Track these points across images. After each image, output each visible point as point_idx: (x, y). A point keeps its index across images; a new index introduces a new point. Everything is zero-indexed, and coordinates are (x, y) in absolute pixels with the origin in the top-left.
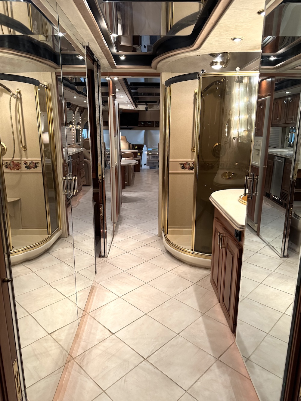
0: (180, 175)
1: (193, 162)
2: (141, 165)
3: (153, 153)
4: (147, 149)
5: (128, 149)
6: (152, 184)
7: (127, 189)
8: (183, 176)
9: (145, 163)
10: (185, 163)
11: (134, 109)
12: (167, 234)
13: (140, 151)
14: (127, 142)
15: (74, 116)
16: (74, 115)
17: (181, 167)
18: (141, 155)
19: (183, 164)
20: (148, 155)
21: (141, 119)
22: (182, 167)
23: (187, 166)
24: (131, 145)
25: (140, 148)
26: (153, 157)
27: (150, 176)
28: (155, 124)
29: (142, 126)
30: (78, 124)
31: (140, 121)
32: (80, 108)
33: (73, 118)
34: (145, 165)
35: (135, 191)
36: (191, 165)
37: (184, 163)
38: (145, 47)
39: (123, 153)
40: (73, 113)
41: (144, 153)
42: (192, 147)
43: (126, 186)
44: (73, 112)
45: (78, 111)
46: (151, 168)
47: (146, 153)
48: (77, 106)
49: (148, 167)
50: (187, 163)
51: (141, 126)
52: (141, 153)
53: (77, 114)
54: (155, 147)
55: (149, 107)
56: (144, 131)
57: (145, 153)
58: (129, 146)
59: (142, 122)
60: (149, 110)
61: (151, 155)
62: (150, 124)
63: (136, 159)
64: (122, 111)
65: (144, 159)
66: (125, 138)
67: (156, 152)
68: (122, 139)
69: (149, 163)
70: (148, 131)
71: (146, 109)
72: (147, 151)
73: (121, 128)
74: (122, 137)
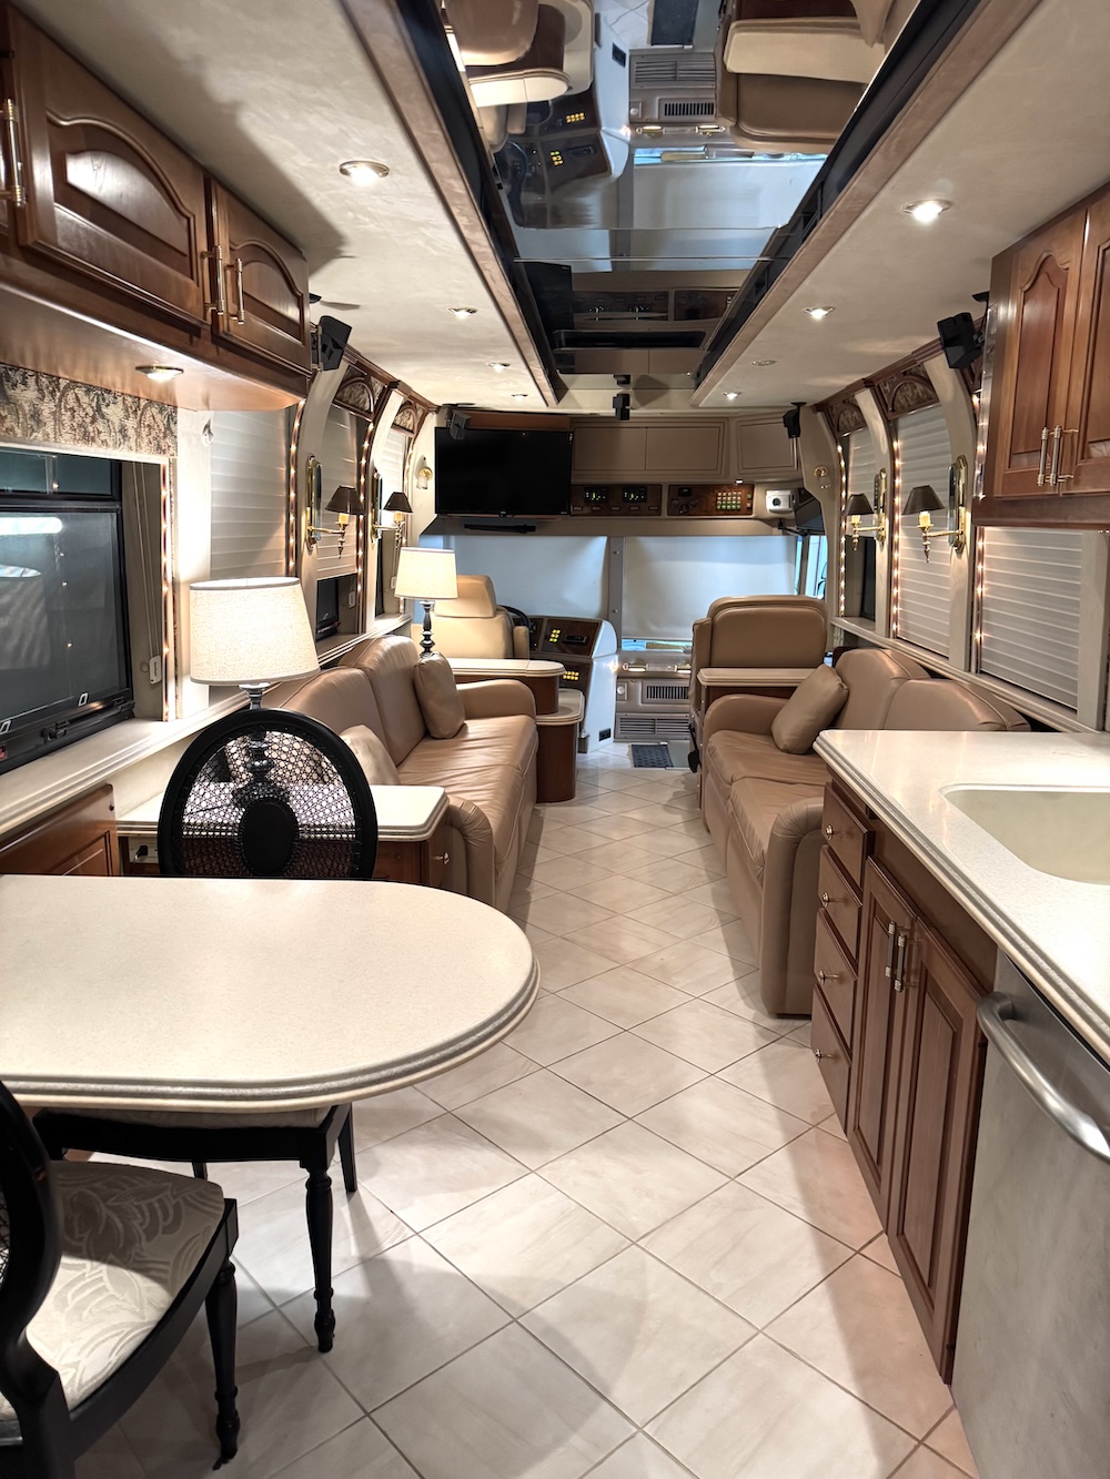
2: (583, 742)
3: (651, 668)
4: (619, 646)
5: (501, 653)
6: (664, 975)
9: (605, 728)
11: (543, 409)
13: (580, 659)
14: (498, 607)
18: (582, 686)
20: (622, 677)
21: (588, 471)
24: (522, 630)
25: (576, 639)
26: (653, 692)
28: (671, 500)
29: (594, 513)
31: (581, 481)
34: (604, 735)
38: (618, 55)
41: (604, 665)
46: (642, 758)
47: (613, 665)
49: (625, 752)
51: (586, 510)
52: (585, 670)
54: (665, 630)
55: (638, 398)
56: (602, 541)
57: (607, 671)
58: (511, 635)
59: (591, 488)
60: (636, 412)
61: (643, 677)
62: (638, 501)
63: (549, 720)
64: (468, 417)
65: (601, 705)
66: (484, 588)
67: (674, 661)
68: (463, 595)
69: (627, 724)
70: (628, 545)
71: (621, 405)
72: (617, 657)
73: (466, 526)
74: (467, 581)
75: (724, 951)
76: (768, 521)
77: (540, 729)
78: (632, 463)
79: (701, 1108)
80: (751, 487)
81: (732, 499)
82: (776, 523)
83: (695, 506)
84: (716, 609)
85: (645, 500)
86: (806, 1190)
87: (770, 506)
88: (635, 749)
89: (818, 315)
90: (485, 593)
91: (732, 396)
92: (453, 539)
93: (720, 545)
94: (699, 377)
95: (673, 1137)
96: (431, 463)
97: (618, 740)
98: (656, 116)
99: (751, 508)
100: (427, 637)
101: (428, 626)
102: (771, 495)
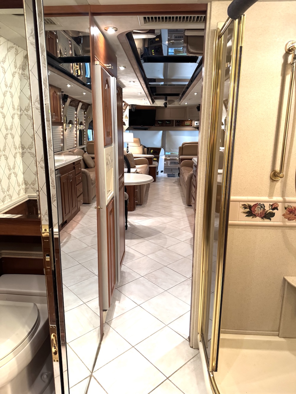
0: (241, 230)
1: (271, 204)
2: (158, 173)
3: (171, 158)
4: (165, 153)
5: (142, 153)
6: (171, 202)
7: (138, 210)
8: (248, 231)
9: (162, 170)
10: (255, 205)
11: (150, 105)
12: (216, 370)
13: (157, 156)
14: (141, 145)
15: (76, 114)
16: (76, 112)
17: (244, 213)
18: (158, 161)
19: (250, 207)
20: (165, 160)
21: (159, 117)
22: (247, 213)
23: (258, 211)
24: (146, 149)
25: (156, 151)
26: (171, 163)
27: (168, 187)
28: (175, 123)
29: (160, 126)
30: (81, 124)
31: (157, 119)
32: (84, 104)
33: (75, 116)
34: (162, 172)
35: (148, 214)
36: (267, 208)
37: (252, 204)
39: (135, 159)
40: (75, 110)
42: (273, 170)
43: (137, 205)
44: (75, 108)
45: (81, 108)
46: (169, 176)
48: (80, 101)
49: (166, 175)
50: (260, 205)
51: (158, 125)
52: (158, 158)
53: (80, 111)
54: (175, 150)
55: (169, 103)
56: (161, 132)
57: (162, 158)
58: (143, 150)
59: (160, 121)
60: (168, 106)
61: (169, 160)
62: (169, 123)
63: (151, 166)
64: (135, 107)
65: (161, 165)
66: (138, 140)
67: (176, 156)
68: (135, 142)
69: (166, 170)
70: (167, 132)
71: (165, 105)
72: (164, 156)
73: (134, 129)
74: (135, 139)
75: (182, 200)
76: (195, 128)
77: (150, 167)
78: (167, 116)
79: (175, 214)
80: (192, 121)
81: (188, 123)
82: (197, 128)
83: (180, 124)
84: (183, 144)
85: (170, 123)
86: (189, 220)
87: (195, 125)
88: (168, 175)
89: (196, 94)
90: (139, 142)
91: (186, 103)
92: (131, 131)
93: (186, 133)
94: (180, 99)
95: (171, 216)
96: (128, 116)
97: (164, 173)
98: (173, 38)
99: (192, 125)
100: (128, 150)
101: (128, 148)
102: (196, 122)
